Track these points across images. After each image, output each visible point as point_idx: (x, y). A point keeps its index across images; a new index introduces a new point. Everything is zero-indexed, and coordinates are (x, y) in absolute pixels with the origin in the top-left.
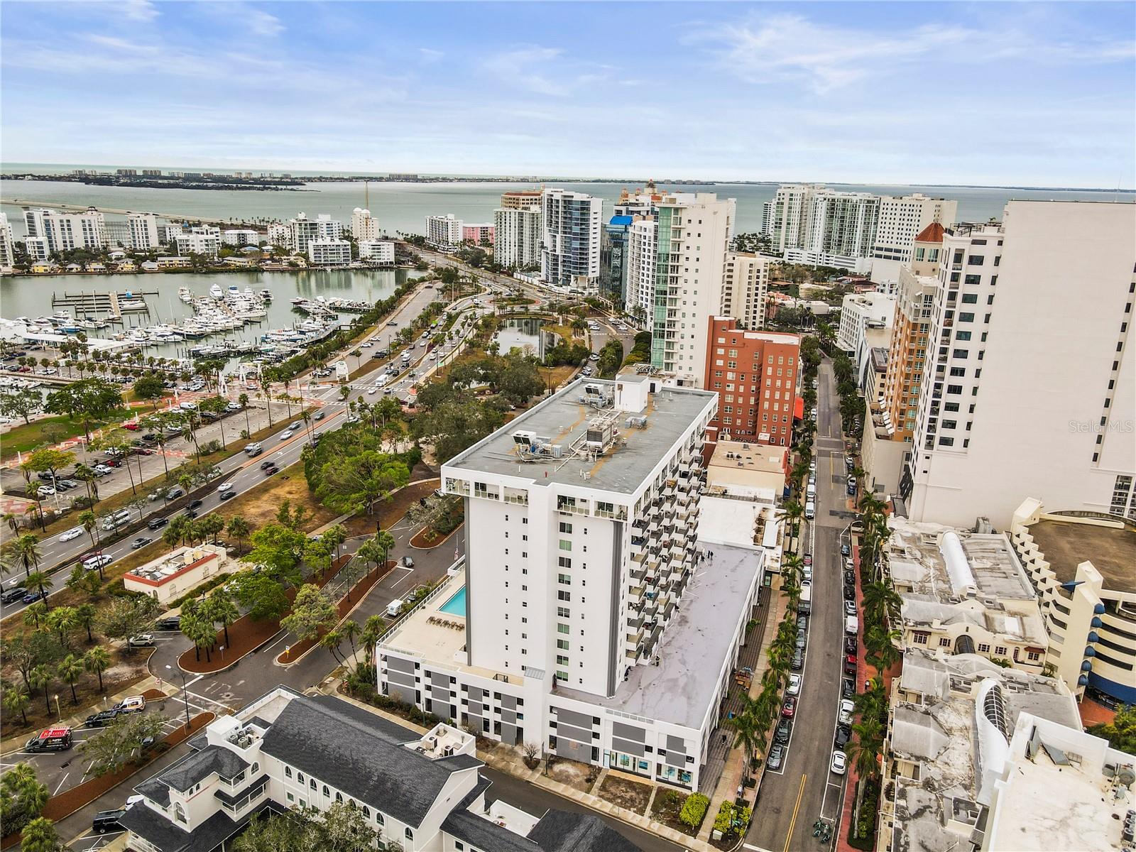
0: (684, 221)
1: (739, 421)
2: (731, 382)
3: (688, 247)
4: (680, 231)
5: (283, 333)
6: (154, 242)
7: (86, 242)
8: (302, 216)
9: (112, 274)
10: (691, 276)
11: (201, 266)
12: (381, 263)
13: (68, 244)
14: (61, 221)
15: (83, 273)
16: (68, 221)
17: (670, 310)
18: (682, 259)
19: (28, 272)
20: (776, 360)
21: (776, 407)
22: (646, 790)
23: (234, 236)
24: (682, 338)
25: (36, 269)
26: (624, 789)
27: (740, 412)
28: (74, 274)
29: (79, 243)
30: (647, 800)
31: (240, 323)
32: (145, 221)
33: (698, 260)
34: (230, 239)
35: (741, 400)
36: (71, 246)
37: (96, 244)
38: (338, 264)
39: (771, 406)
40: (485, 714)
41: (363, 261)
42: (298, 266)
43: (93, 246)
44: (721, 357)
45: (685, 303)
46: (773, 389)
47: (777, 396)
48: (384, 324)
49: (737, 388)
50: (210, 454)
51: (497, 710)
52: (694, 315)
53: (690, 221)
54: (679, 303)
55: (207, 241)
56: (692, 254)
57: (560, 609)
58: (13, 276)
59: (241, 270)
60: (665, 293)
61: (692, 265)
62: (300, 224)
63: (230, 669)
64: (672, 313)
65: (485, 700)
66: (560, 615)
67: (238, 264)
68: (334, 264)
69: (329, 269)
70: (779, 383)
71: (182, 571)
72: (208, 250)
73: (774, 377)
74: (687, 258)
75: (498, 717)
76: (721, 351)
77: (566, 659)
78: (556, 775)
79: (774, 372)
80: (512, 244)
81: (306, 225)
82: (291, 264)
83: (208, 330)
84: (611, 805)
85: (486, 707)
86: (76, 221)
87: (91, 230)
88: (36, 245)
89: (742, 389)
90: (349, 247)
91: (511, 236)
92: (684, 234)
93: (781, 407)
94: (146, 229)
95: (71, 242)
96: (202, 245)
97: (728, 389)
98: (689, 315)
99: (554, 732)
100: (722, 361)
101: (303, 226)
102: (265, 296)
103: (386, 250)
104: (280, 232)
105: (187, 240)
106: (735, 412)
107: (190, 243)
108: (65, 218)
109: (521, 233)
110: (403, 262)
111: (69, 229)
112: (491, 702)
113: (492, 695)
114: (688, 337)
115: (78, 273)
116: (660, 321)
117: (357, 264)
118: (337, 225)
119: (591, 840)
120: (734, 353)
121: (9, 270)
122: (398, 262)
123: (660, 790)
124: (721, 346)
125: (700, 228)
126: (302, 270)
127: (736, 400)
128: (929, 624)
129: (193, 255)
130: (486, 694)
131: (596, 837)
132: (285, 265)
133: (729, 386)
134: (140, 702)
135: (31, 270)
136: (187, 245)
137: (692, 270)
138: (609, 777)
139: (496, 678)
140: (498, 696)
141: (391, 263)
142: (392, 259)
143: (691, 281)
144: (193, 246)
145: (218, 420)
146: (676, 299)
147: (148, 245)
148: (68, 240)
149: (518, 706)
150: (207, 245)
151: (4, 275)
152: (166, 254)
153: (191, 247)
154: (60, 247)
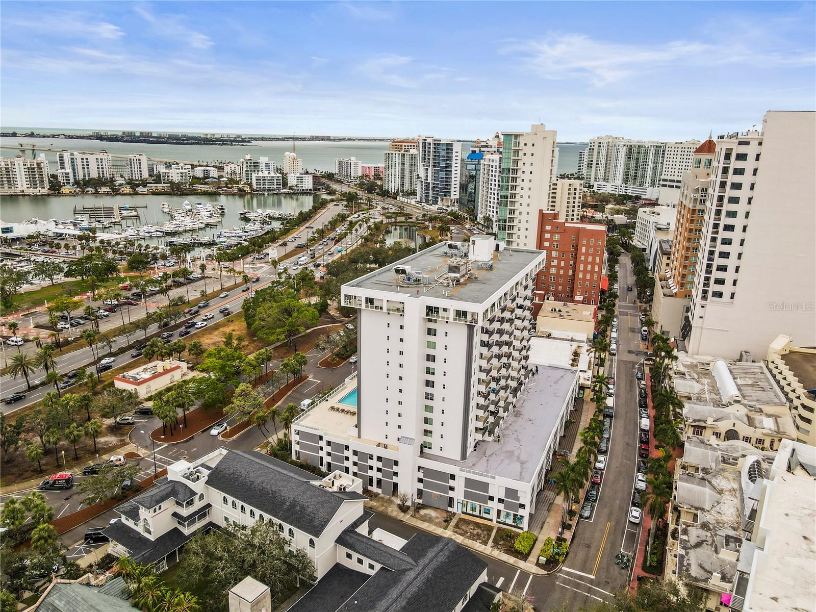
0: (522, 145)
1: (560, 288)
2: (555, 258)
3: (524, 164)
4: (518, 152)
5: (233, 231)
6: (145, 175)
7: (99, 174)
8: (248, 157)
9: (116, 195)
10: (526, 185)
11: (177, 190)
12: (303, 190)
13: (87, 175)
14: (82, 159)
15: (96, 194)
16: (87, 159)
17: (510, 210)
18: (520, 172)
19: (59, 193)
20: (588, 242)
21: (588, 277)
22: (489, 529)
23: (200, 172)
24: (519, 230)
25: (63, 191)
26: (472, 527)
27: (561, 281)
28: (90, 195)
29: (94, 174)
30: (489, 536)
31: (203, 226)
32: (139, 160)
33: (531, 173)
34: (198, 173)
35: (562, 272)
36: (89, 176)
37: (105, 175)
38: (272, 190)
39: (584, 276)
40: (370, 473)
41: (290, 188)
42: (245, 191)
43: (103, 176)
44: (547, 240)
45: (521, 204)
46: (586, 263)
47: (589, 268)
48: (304, 227)
49: (559, 263)
50: (178, 305)
51: (379, 470)
52: (528, 213)
53: (526, 144)
54: (517, 205)
55: (182, 173)
56: (527, 169)
57: (426, 394)
58: (48, 195)
59: (205, 193)
60: (507, 197)
61: (527, 176)
62: (247, 163)
63: (187, 441)
64: (512, 212)
65: (370, 463)
66: (427, 398)
67: (203, 189)
68: (270, 190)
69: (266, 193)
70: (590, 259)
71: (155, 376)
72: (182, 180)
73: (587, 254)
74: (523, 172)
75: (380, 475)
76: (547, 236)
77: (431, 432)
78: (422, 516)
79: (587, 250)
80: (397, 176)
81: (251, 163)
82: (240, 190)
83: (181, 229)
84: (462, 538)
85: (371, 468)
86: (92, 160)
87: (102, 165)
88: (64, 175)
89: (562, 263)
90: (281, 178)
91: (396, 171)
92: (521, 154)
93: (592, 277)
94: (140, 165)
95: (89, 174)
96: (178, 177)
97: (553, 264)
98: (524, 214)
99: (421, 486)
100: (548, 243)
101: (249, 164)
102: (221, 209)
103: (306, 181)
104: (233, 169)
105: (168, 173)
106: (558, 280)
107: (170, 175)
108: (84, 157)
109: (403, 169)
110: (319, 189)
111: (88, 165)
112: (375, 463)
113: (375, 458)
114: (523, 229)
115: (92, 194)
116: (503, 218)
117: (286, 190)
118: (273, 165)
119: (447, 553)
120: (557, 237)
121: (45, 191)
122: (315, 189)
123: (499, 529)
124: (548, 232)
125: (533, 150)
126: (247, 194)
127: (558, 271)
128: (705, 421)
129: (172, 183)
130: (371, 457)
131: (450, 552)
132: (235, 190)
133: (553, 261)
134: (122, 459)
135: (60, 191)
136: (168, 176)
137: (527, 181)
138: (461, 519)
139: (379, 445)
140: (379, 459)
141: (310, 190)
142: (311, 187)
143: (526, 189)
144: (172, 177)
145: (185, 284)
146: (515, 202)
147: (141, 177)
148: (86, 173)
149: (394, 466)
150: (182, 176)
151: (42, 195)
152: (153, 182)
153: (171, 178)
154: (81, 177)
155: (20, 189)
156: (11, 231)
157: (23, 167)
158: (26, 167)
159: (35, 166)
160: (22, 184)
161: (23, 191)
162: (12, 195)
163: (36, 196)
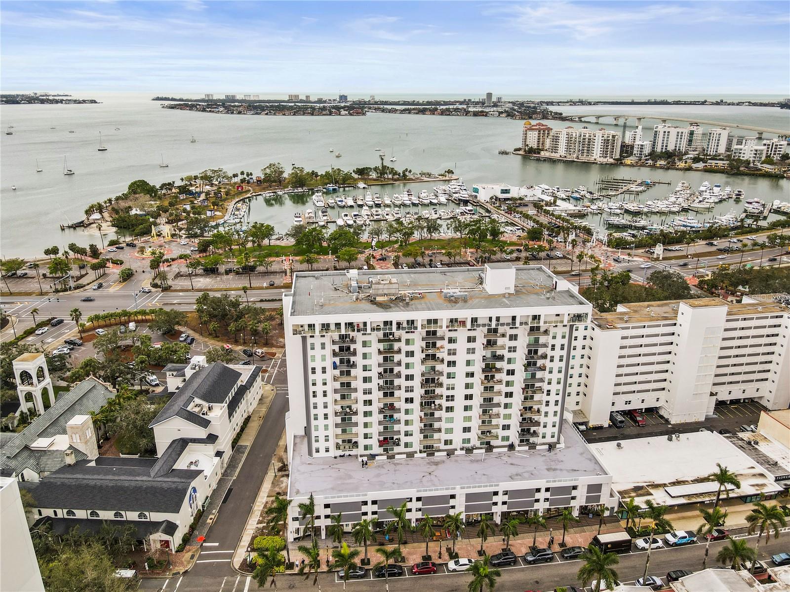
6: (722, 149)
7: (676, 147)
9: (668, 169)
13: (664, 147)
14: (665, 132)
15: (653, 167)
16: (669, 132)
19: (622, 163)
25: (626, 161)
28: (646, 167)
29: (671, 148)
32: (720, 134)
36: (666, 149)
37: (681, 149)
43: (679, 149)
55: (756, 151)
58: (612, 164)
67: (767, 170)
72: (755, 157)
78: (278, 481)
86: (673, 132)
87: (681, 138)
88: (640, 147)
94: (719, 140)
95: (666, 146)
96: (751, 154)
105: (741, 149)
107: (742, 152)
108: (667, 130)
111: (668, 138)
115: (650, 166)
121: (611, 161)
135: (623, 161)
136: (740, 153)
144: (744, 154)
147: (716, 151)
148: (665, 145)
150: (756, 154)
151: (606, 164)
152: (725, 159)
153: (742, 155)
154: (659, 150)
155: (594, 157)
156: (509, 193)
157: (601, 138)
158: (603, 138)
159: (611, 138)
160: (597, 154)
161: (595, 159)
162: (585, 162)
163: (602, 164)
